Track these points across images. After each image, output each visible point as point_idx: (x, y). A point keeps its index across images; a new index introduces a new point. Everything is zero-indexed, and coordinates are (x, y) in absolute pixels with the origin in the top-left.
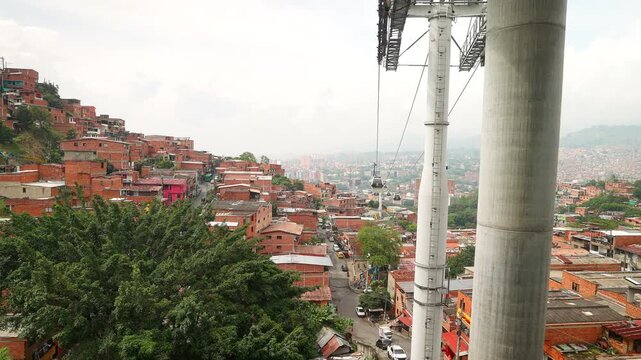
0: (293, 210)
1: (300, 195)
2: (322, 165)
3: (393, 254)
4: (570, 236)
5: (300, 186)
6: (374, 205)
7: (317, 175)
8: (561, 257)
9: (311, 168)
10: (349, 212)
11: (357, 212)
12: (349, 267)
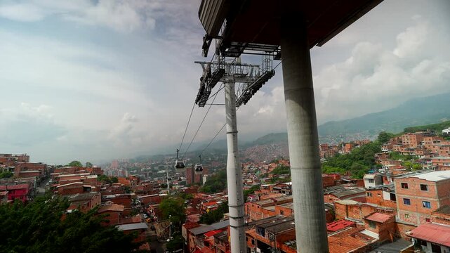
0: (114, 196)
1: (116, 185)
2: (126, 165)
3: (182, 214)
4: (271, 188)
5: (115, 180)
6: (164, 187)
7: (123, 172)
8: (272, 199)
9: (119, 168)
10: (150, 193)
11: (155, 192)
12: (155, 227)
